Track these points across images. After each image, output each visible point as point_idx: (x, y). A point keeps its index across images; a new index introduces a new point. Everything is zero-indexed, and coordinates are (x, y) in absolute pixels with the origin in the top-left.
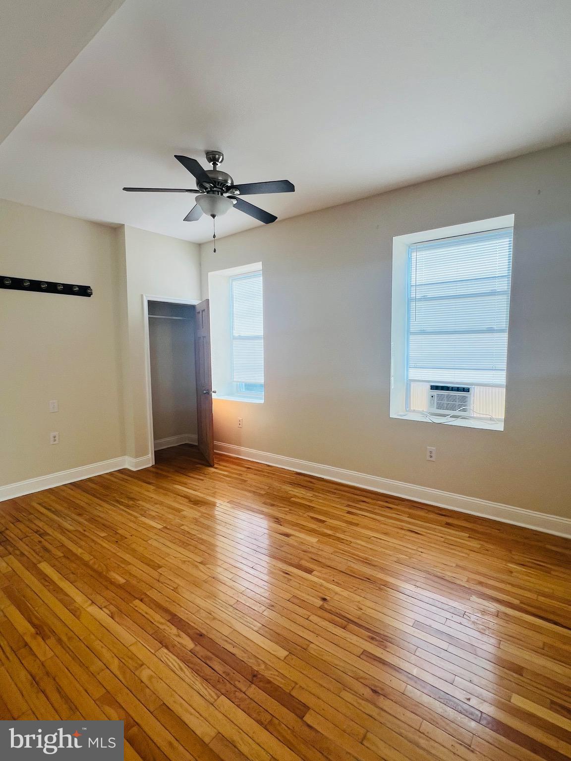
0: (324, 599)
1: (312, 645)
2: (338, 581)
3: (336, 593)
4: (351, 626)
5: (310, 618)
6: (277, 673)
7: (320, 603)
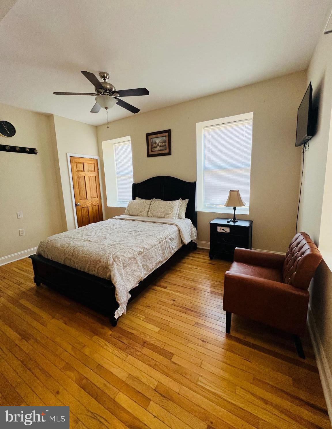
0: (174, 300)
1: (171, 324)
2: (179, 291)
3: (179, 297)
4: (188, 311)
5: (168, 310)
6: (156, 340)
7: (172, 302)
